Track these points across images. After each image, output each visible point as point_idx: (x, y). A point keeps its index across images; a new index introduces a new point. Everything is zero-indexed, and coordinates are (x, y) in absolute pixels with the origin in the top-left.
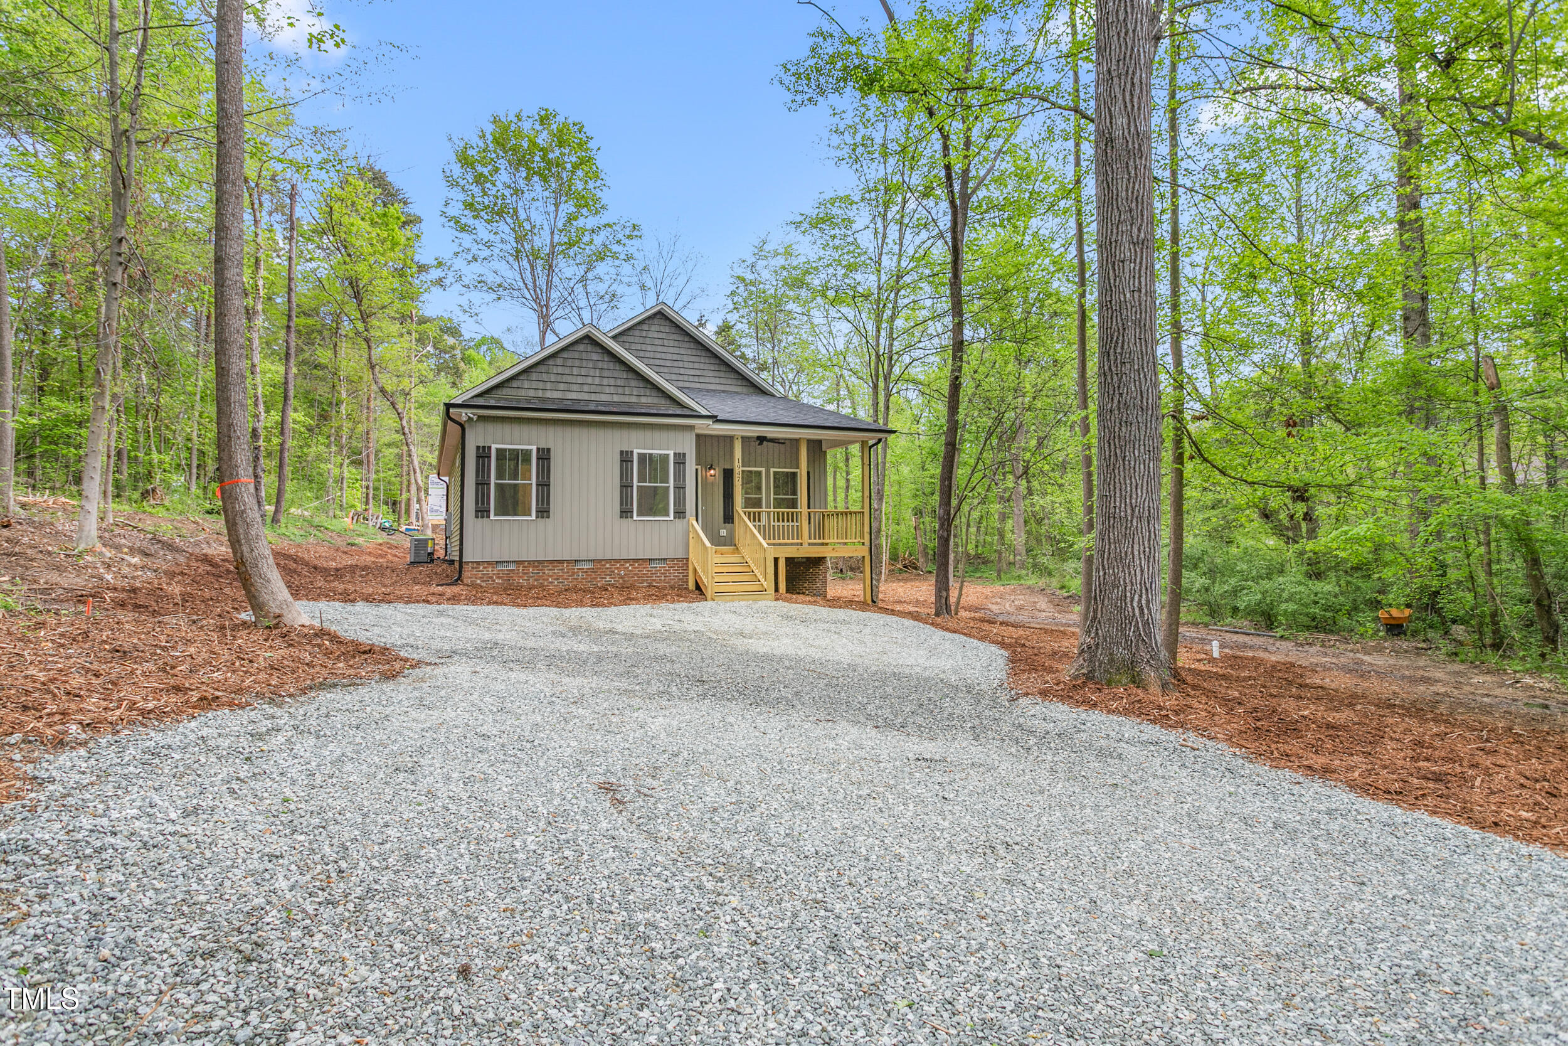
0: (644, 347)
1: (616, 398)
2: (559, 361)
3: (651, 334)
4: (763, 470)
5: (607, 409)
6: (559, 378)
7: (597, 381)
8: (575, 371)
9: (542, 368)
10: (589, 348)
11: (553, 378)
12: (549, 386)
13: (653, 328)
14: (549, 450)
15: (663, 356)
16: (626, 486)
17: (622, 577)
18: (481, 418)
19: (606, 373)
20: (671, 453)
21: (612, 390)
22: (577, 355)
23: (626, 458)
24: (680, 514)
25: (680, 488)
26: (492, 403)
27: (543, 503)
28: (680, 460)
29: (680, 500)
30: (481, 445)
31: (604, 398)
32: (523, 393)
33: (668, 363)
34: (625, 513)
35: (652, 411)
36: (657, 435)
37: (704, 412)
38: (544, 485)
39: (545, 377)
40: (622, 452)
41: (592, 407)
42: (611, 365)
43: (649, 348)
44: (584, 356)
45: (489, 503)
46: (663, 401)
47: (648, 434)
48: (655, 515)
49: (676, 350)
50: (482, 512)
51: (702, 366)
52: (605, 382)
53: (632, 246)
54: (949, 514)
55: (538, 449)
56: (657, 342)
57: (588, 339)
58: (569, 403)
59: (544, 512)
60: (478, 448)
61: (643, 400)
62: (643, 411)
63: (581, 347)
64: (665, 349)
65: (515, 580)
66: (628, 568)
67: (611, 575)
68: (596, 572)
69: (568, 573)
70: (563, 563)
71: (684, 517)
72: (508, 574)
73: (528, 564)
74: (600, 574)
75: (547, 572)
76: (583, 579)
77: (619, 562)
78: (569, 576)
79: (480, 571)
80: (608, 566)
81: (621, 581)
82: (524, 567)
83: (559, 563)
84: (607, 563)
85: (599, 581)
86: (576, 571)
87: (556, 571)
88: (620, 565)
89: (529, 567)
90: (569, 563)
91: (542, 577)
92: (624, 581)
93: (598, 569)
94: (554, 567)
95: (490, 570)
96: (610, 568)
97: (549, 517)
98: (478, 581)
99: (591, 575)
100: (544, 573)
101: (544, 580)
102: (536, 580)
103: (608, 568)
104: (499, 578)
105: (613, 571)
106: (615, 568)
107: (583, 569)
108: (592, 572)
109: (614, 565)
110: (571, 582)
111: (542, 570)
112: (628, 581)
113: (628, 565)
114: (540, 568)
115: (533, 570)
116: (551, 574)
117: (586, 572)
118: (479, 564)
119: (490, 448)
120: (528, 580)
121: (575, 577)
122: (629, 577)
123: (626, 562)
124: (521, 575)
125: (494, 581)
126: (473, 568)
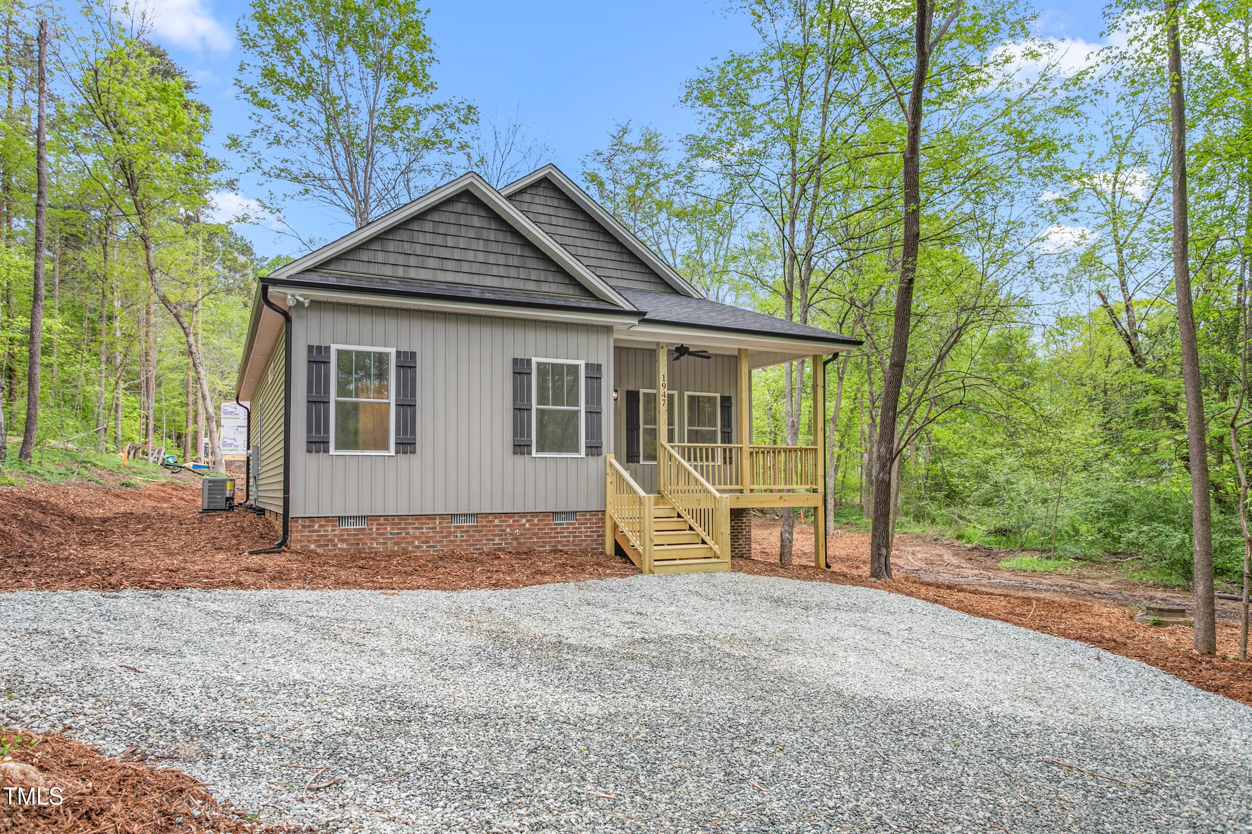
1: (507, 283)
2: (428, 226)
3: (534, 208)
4: (676, 393)
5: (497, 297)
6: (427, 251)
7: (481, 257)
8: (450, 242)
9: (403, 235)
10: (470, 209)
11: (419, 249)
12: (413, 261)
13: (537, 200)
14: (413, 355)
16: (520, 410)
17: (516, 539)
18: (316, 304)
19: (493, 247)
20: (582, 363)
21: (502, 271)
22: (452, 218)
23: (520, 369)
24: (594, 449)
25: (594, 414)
26: (332, 281)
27: (405, 433)
28: (594, 373)
29: (594, 431)
30: (315, 343)
31: (489, 282)
32: (374, 269)
34: (521, 448)
35: (559, 303)
36: (562, 338)
37: (628, 307)
38: (407, 406)
39: (407, 248)
40: (515, 361)
41: (476, 294)
42: (501, 236)
44: (463, 220)
45: (327, 431)
46: (571, 291)
47: (551, 336)
48: (560, 451)
50: (317, 444)
52: (492, 259)
53: (466, 132)
54: (891, 453)
55: (399, 353)
57: (468, 196)
58: (443, 286)
59: (407, 445)
60: (310, 348)
61: (545, 287)
62: (547, 302)
63: (459, 207)
65: (366, 544)
66: (524, 525)
67: (501, 535)
68: (481, 531)
69: (442, 532)
70: (435, 519)
71: (599, 454)
72: (355, 535)
73: (385, 520)
74: (486, 535)
75: (411, 531)
76: (463, 541)
77: (512, 517)
78: (443, 537)
79: (314, 531)
80: (497, 522)
81: (515, 544)
82: (379, 524)
83: (429, 519)
84: (495, 518)
85: (485, 544)
86: (452, 529)
87: (425, 530)
88: (514, 521)
89: (386, 524)
90: (443, 519)
91: (405, 538)
92: (519, 543)
93: (483, 526)
94: (422, 524)
95: (330, 529)
96: (500, 526)
97: (414, 452)
98: (313, 547)
99: (474, 536)
100: (408, 533)
101: (407, 543)
102: (396, 543)
103: (497, 526)
104: (343, 541)
105: (504, 530)
106: (508, 526)
107: (463, 527)
108: (476, 531)
109: (506, 521)
110: (446, 546)
111: (405, 529)
112: (524, 543)
113: (524, 521)
114: (403, 526)
115: (392, 529)
116: (417, 534)
117: (467, 531)
118: (314, 521)
119: (328, 349)
120: (386, 543)
121: (452, 538)
122: (525, 538)
123: (522, 517)
124: (374, 536)
125: (336, 545)
126: (303, 526)
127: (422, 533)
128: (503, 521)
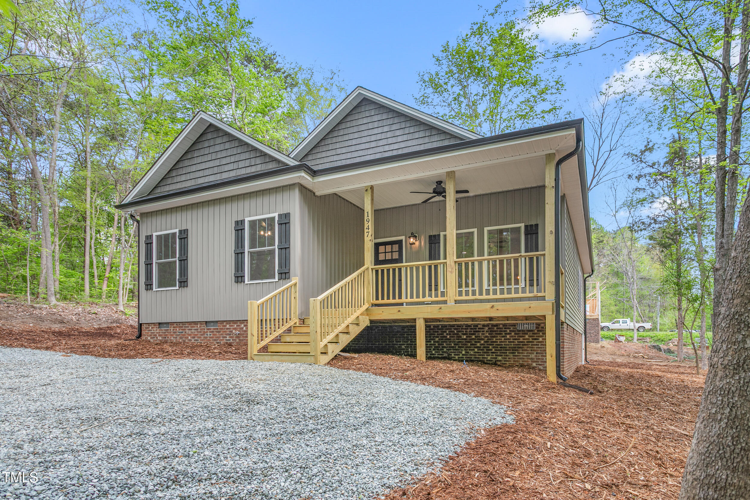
1: (232, 174)
2: (196, 154)
4: (475, 230)
6: (195, 168)
7: (220, 162)
8: (205, 158)
9: (185, 163)
10: (215, 134)
11: (191, 169)
12: (189, 176)
14: (187, 230)
16: (239, 254)
18: (150, 214)
19: (226, 153)
20: (276, 215)
21: (230, 167)
23: (239, 227)
24: (284, 275)
25: (285, 249)
27: (183, 276)
28: (285, 220)
29: (285, 262)
30: (149, 234)
31: (224, 176)
32: (171, 187)
34: (239, 278)
36: (265, 200)
37: (294, 164)
38: (184, 261)
39: (186, 170)
40: (236, 223)
42: (230, 144)
44: (211, 143)
45: (152, 278)
47: (259, 201)
48: (262, 279)
50: (149, 286)
52: (225, 161)
55: (180, 232)
59: (184, 283)
60: (146, 237)
61: (254, 169)
63: (209, 136)
65: (168, 337)
66: (243, 328)
67: (230, 335)
68: (219, 332)
69: (201, 332)
70: (198, 324)
71: (288, 278)
72: (165, 333)
73: (177, 325)
74: (222, 334)
75: (187, 331)
76: (210, 337)
77: (236, 323)
78: (202, 335)
79: (149, 330)
80: (228, 326)
81: (238, 340)
82: (174, 327)
83: (195, 324)
84: (227, 324)
85: (222, 340)
86: (206, 330)
87: (193, 331)
88: (237, 326)
89: (177, 327)
90: (201, 324)
91: (184, 335)
92: (240, 340)
93: (221, 329)
94: (192, 327)
95: (155, 329)
96: (229, 329)
97: (187, 286)
98: (149, 338)
99: (216, 335)
100: (186, 332)
101: (186, 337)
102: (181, 338)
103: (227, 329)
104: (160, 335)
105: (232, 332)
106: (234, 329)
107: (211, 329)
108: (217, 332)
109: (232, 326)
110: (203, 340)
111: (185, 330)
112: (243, 340)
113: (243, 325)
114: (184, 328)
115: (179, 330)
116: (190, 333)
117: (213, 332)
118: (149, 325)
119: (151, 236)
120: (176, 338)
121: (206, 336)
122: (243, 337)
123: (241, 323)
124: (172, 333)
125: (157, 338)
126: (146, 328)
127: (192, 332)
128: (231, 326)
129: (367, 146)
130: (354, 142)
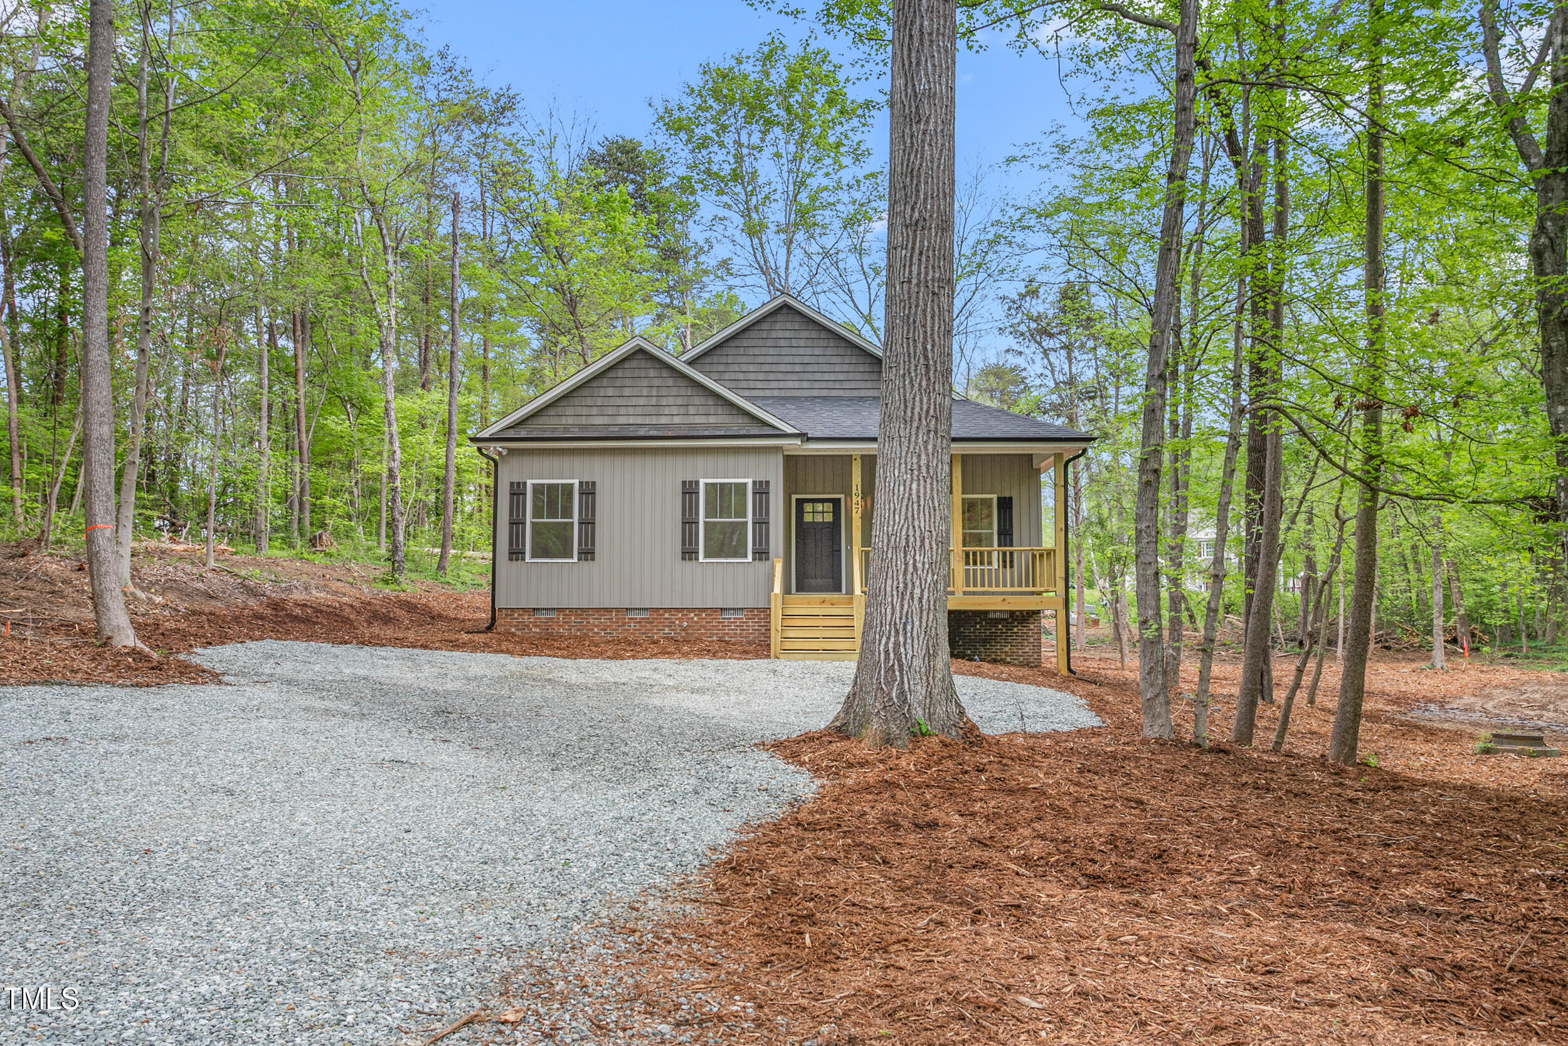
0: (764, 351)
1: (676, 420)
3: (774, 335)
5: (660, 434)
6: (607, 402)
8: (627, 393)
10: (643, 364)
11: (599, 401)
12: (594, 411)
13: (778, 326)
14: (593, 483)
15: (790, 359)
16: (689, 523)
17: (685, 630)
18: (514, 451)
20: (749, 481)
23: (689, 490)
24: (762, 554)
25: (762, 523)
26: (533, 433)
27: (588, 544)
28: (762, 490)
29: (761, 539)
30: (515, 480)
31: (660, 420)
32: (563, 421)
33: (798, 368)
34: (689, 554)
36: (731, 460)
37: (790, 430)
38: (588, 523)
39: (589, 402)
40: (684, 483)
41: (642, 432)
43: (771, 351)
44: (638, 373)
45: (524, 544)
47: (721, 461)
48: (729, 557)
49: (809, 351)
50: (516, 554)
51: (845, 368)
52: (663, 401)
55: (581, 483)
56: (782, 343)
57: (641, 352)
58: (617, 429)
59: (586, 553)
60: (512, 484)
61: (709, 419)
64: (794, 351)
66: (693, 618)
67: (671, 626)
69: (617, 623)
70: (612, 612)
71: (767, 559)
74: (657, 626)
76: (636, 630)
77: (681, 612)
78: (619, 626)
80: (667, 615)
81: (684, 634)
83: (607, 612)
85: (656, 634)
86: (627, 621)
87: (603, 621)
88: (683, 615)
90: (618, 612)
92: (687, 633)
93: (654, 619)
94: (600, 615)
96: (670, 619)
97: (593, 559)
105: (674, 622)
106: (677, 619)
107: (636, 619)
108: (647, 623)
109: (676, 615)
110: (621, 634)
112: (692, 634)
117: (640, 622)
119: (525, 484)
121: (627, 628)
122: (693, 630)
129: (789, 368)
130: (770, 360)
